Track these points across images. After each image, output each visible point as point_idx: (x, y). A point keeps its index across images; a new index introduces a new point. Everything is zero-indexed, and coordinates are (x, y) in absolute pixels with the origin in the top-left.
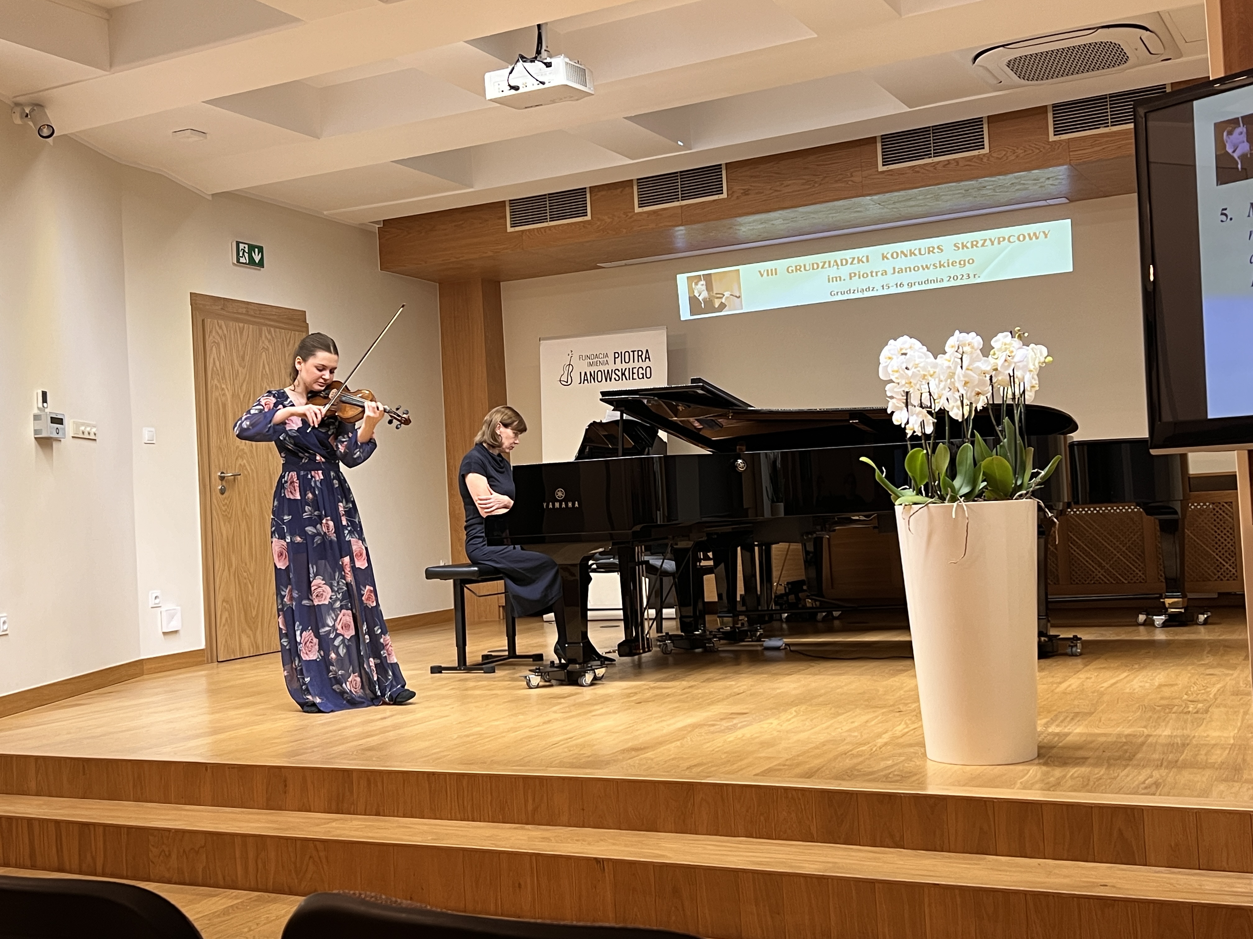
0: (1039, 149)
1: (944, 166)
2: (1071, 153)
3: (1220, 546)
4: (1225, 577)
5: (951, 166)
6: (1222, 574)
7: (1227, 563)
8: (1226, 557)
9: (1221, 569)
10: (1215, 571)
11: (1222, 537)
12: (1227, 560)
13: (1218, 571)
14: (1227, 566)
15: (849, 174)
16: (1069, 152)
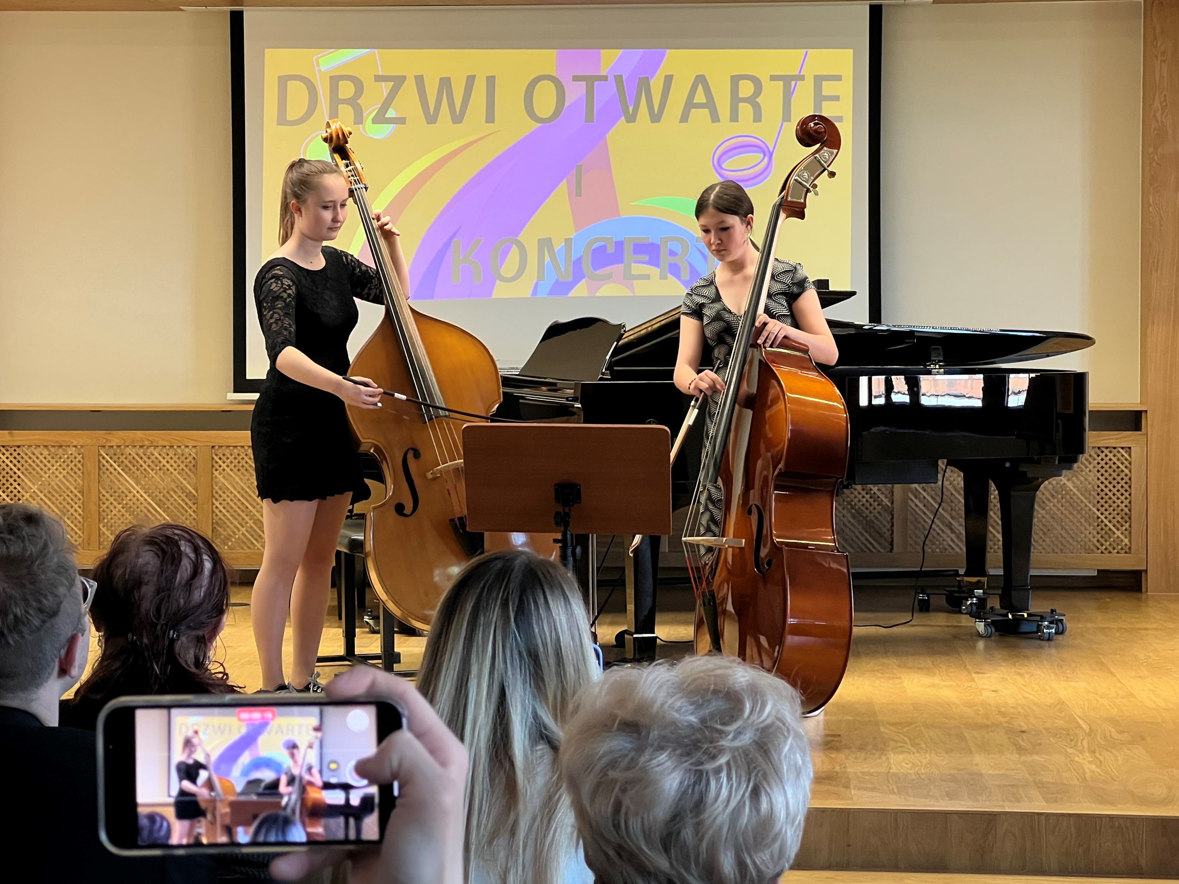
3: (1110, 506)
4: (1114, 549)
6: (1110, 545)
7: (1118, 529)
8: (1118, 522)
9: (1110, 537)
10: (1102, 540)
11: (1114, 495)
12: (1118, 525)
13: (1106, 541)
14: (1118, 533)
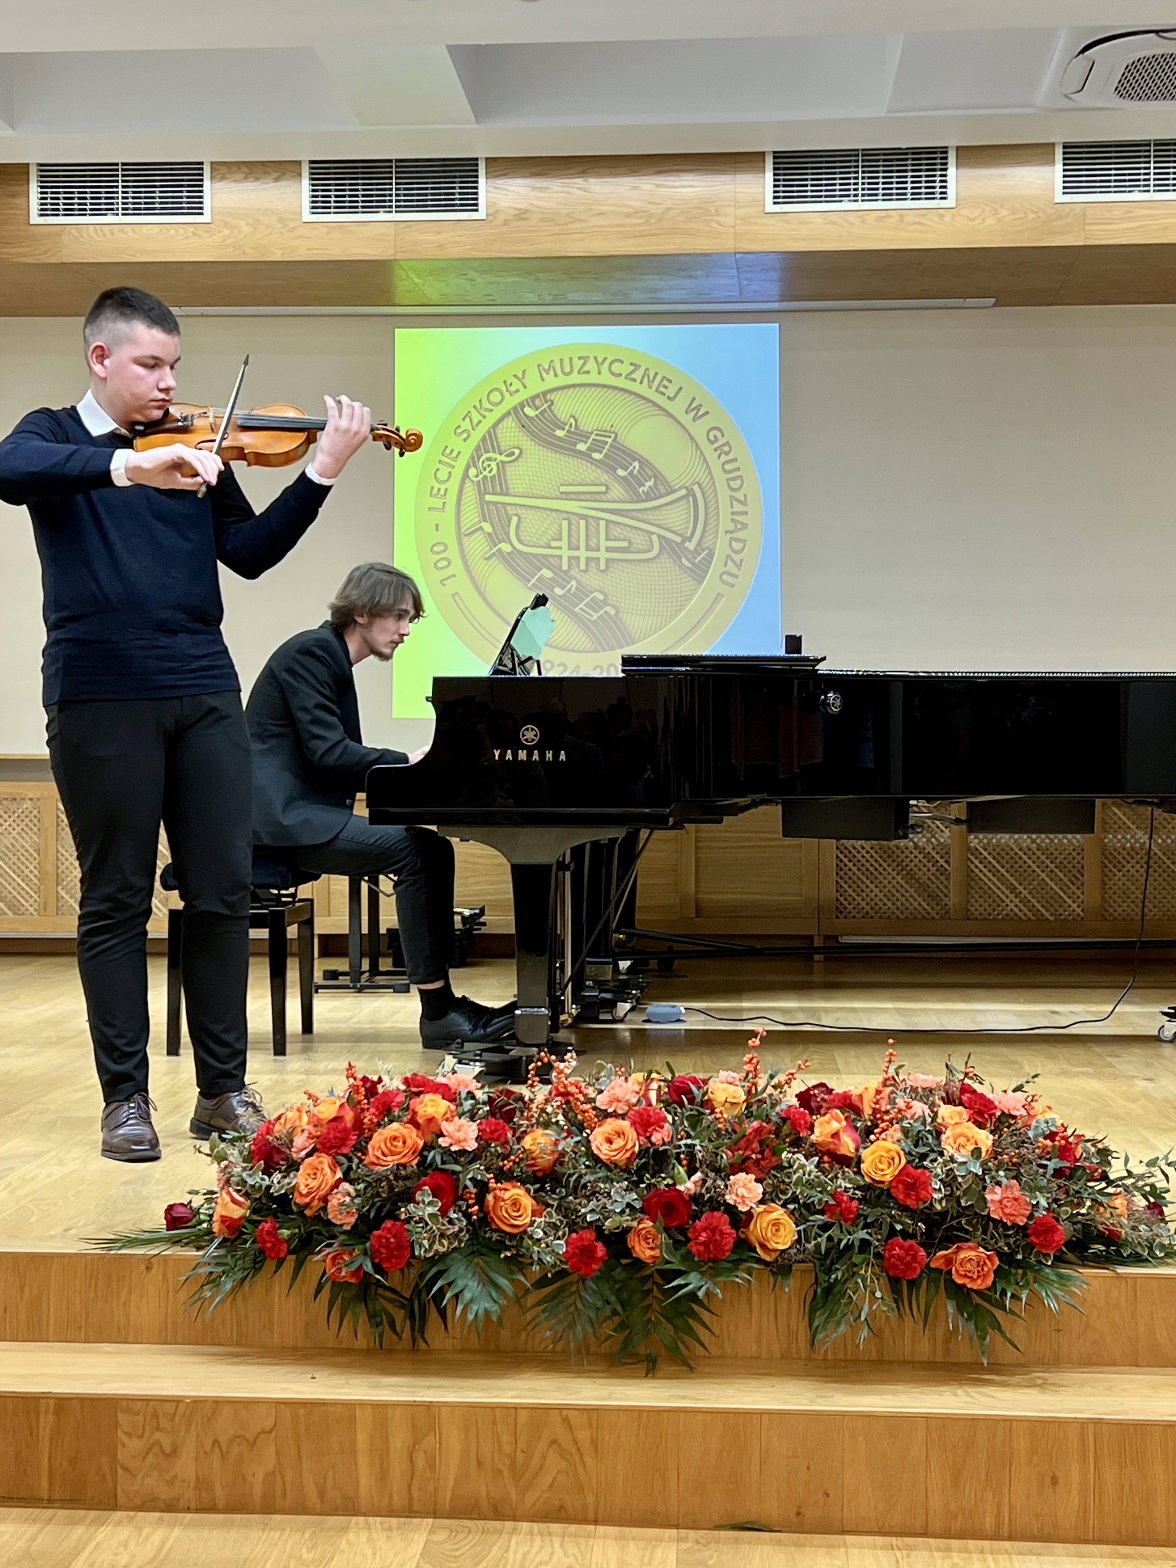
0: (1035, 213)
1: (878, 219)
2: (1087, 227)
5: (891, 220)
15: (713, 210)
16: (1085, 224)
